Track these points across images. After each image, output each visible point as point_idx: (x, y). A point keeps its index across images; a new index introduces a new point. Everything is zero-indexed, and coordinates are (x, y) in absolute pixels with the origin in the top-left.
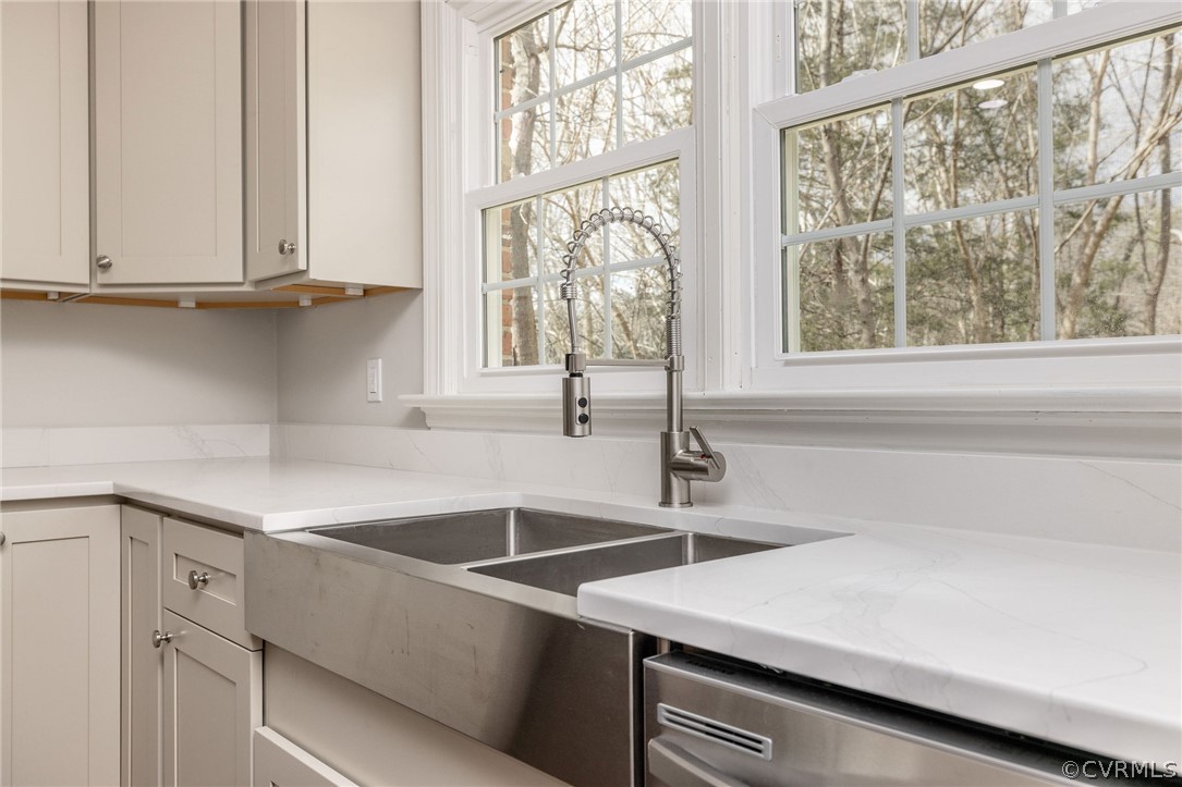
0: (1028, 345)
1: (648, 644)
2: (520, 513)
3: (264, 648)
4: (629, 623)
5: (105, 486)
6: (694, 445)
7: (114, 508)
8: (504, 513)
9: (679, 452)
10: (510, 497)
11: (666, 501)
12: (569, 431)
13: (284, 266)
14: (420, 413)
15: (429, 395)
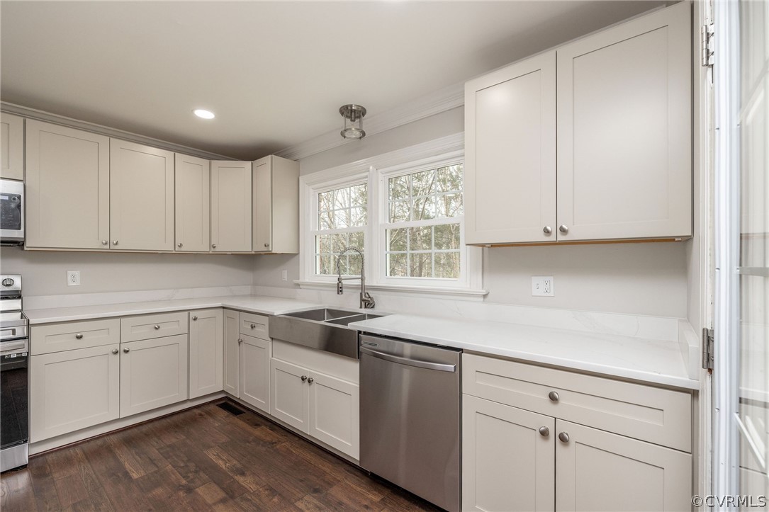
0: (429, 278)
1: (360, 332)
2: (327, 309)
3: (272, 339)
4: (357, 329)
5: (219, 304)
6: (367, 296)
7: (222, 310)
8: (324, 310)
9: (364, 297)
10: (326, 306)
11: (361, 307)
12: (338, 293)
13: (265, 249)
14: (298, 285)
15: (301, 280)
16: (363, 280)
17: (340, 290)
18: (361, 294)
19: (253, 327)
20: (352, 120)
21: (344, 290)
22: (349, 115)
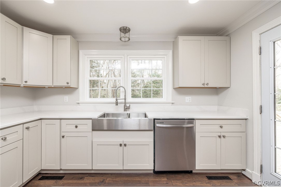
4: (153, 118)
9: (125, 107)
13: (67, 85)
14: (79, 103)
15: (81, 101)
16: (125, 99)
17: (117, 104)
18: (124, 105)
19: (76, 127)
20: (124, 34)
21: (118, 104)
22: (123, 31)
